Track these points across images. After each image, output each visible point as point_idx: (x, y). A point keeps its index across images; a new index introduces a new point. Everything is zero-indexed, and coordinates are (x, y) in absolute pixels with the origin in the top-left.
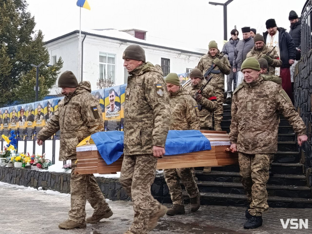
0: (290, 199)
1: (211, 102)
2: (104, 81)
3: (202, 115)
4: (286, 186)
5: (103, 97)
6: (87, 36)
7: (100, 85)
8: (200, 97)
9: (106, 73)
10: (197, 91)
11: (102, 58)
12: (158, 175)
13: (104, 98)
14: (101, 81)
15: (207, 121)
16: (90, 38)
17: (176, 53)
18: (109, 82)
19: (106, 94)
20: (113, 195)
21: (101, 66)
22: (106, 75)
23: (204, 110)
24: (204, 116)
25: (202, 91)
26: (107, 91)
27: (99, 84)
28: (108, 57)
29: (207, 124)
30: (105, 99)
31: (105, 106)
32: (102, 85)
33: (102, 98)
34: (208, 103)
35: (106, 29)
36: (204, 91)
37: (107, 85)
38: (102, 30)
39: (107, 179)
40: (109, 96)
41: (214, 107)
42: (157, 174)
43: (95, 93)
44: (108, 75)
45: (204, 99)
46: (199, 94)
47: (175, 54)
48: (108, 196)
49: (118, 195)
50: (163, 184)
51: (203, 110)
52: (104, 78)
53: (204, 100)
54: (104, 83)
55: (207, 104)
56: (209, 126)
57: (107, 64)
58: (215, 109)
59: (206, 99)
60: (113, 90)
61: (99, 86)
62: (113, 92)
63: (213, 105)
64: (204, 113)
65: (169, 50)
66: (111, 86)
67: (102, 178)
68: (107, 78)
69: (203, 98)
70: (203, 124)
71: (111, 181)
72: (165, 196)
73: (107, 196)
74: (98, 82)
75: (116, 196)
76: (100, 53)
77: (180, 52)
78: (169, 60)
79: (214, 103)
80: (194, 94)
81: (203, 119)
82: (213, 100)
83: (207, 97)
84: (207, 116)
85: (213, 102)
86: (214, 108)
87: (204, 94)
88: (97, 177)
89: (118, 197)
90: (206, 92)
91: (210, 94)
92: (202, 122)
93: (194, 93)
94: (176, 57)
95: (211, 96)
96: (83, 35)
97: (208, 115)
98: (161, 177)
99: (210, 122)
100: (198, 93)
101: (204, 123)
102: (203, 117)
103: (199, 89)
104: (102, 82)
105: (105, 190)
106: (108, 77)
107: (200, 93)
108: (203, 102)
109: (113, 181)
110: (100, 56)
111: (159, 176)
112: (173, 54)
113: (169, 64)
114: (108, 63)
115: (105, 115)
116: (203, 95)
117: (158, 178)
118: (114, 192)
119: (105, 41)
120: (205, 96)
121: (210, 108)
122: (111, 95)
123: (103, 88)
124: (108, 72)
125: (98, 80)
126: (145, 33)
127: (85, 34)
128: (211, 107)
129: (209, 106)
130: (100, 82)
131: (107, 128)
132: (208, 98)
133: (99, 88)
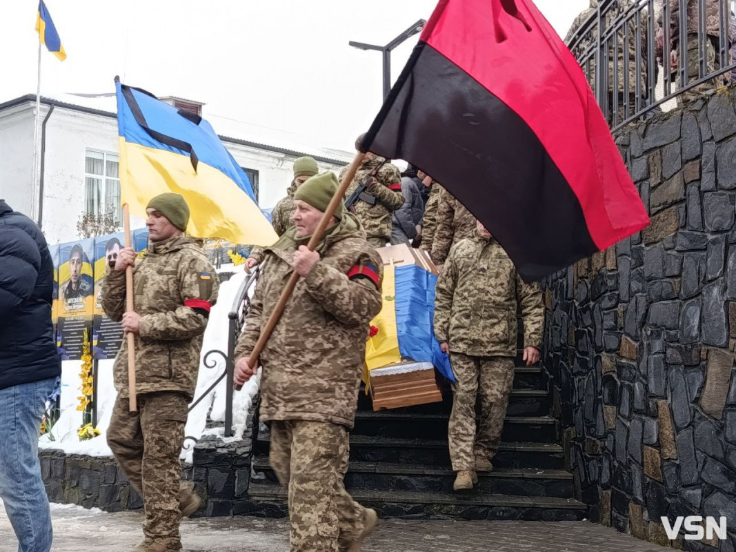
0: (528, 501)
1: (393, 192)
2: (96, 218)
3: (376, 215)
4: (518, 470)
5: (90, 258)
6: (56, 109)
7: (84, 228)
8: (374, 182)
9: (103, 200)
10: (368, 172)
11: (92, 164)
12: (223, 447)
13: (94, 260)
14: (89, 218)
15: (383, 226)
16: (62, 114)
17: (274, 157)
18: (110, 222)
19: (98, 250)
20: (111, 499)
21: (91, 183)
22: (103, 206)
23: (378, 207)
24: (379, 217)
25: (377, 172)
26: (100, 244)
27: (83, 226)
28: (107, 162)
29: (384, 231)
30: (96, 263)
31: (95, 281)
32: (90, 228)
33: (88, 261)
34: (387, 193)
35: (103, 95)
36: (381, 173)
37: (102, 228)
38: (94, 96)
39: (96, 458)
40: (105, 255)
41: (396, 202)
42: (221, 445)
43: (69, 247)
44: (107, 205)
45: (380, 186)
46: (372, 177)
47: (271, 159)
48: (99, 501)
49: (122, 498)
50: (235, 471)
51: (377, 205)
52: (96, 213)
53: (380, 189)
54: (96, 224)
55: (385, 195)
56: (386, 235)
57: (103, 178)
58: (398, 206)
59: (384, 187)
60: (115, 241)
61: (82, 231)
62: (116, 246)
63: (395, 198)
64: (379, 212)
65: (257, 150)
66: (113, 231)
67: (85, 455)
68: (103, 213)
69: (379, 184)
70: (376, 230)
71: (107, 464)
72: (237, 498)
73: (95, 500)
74: (82, 220)
75: (119, 501)
76: (88, 150)
77: (282, 156)
78: (256, 173)
79: (398, 195)
80: (363, 177)
81: (377, 222)
82: (395, 190)
83: (385, 182)
84: (383, 217)
85: (395, 194)
86: (397, 204)
87: (380, 177)
88: (72, 455)
89: (123, 503)
90: (385, 174)
91: (391, 179)
92: (375, 226)
93: (363, 175)
94: (274, 166)
95: (392, 182)
96: (47, 107)
97: (386, 216)
98: (230, 453)
99: (388, 227)
100: (370, 175)
101: (378, 228)
102: (376, 218)
103: (371, 168)
104: (91, 221)
105: (90, 487)
106: (107, 209)
107: (375, 176)
108: (377, 192)
109: (112, 463)
110: (88, 159)
111: (225, 451)
112: (268, 160)
113: (255, 182)
114: (107, 175)
115: (96, 301)
116: (378, 180)
117: (224, 454)
118: (113, 491)
119: (101, 122)
120: (382, 182)
121: (389, 203)
122: (112, 252)
123: (92, 235)
124: (106, 198)
125: (82, 217)
126: (200, 106)
127: (50, 104)
128: (391, 201)
129: (389, 200)
130: (86, 221)
131: (100, 334)
132: (387, 186)
133: (82, 236)
